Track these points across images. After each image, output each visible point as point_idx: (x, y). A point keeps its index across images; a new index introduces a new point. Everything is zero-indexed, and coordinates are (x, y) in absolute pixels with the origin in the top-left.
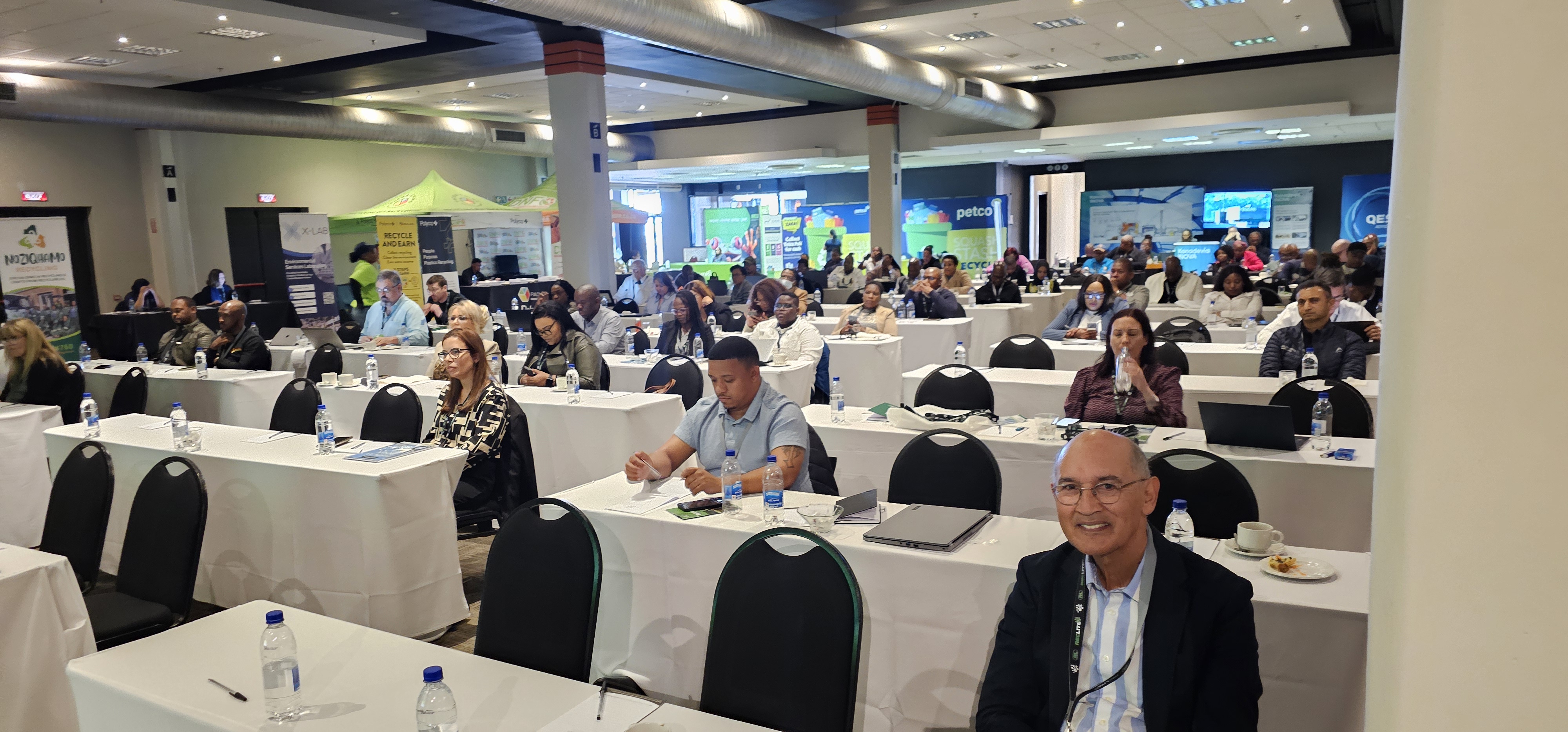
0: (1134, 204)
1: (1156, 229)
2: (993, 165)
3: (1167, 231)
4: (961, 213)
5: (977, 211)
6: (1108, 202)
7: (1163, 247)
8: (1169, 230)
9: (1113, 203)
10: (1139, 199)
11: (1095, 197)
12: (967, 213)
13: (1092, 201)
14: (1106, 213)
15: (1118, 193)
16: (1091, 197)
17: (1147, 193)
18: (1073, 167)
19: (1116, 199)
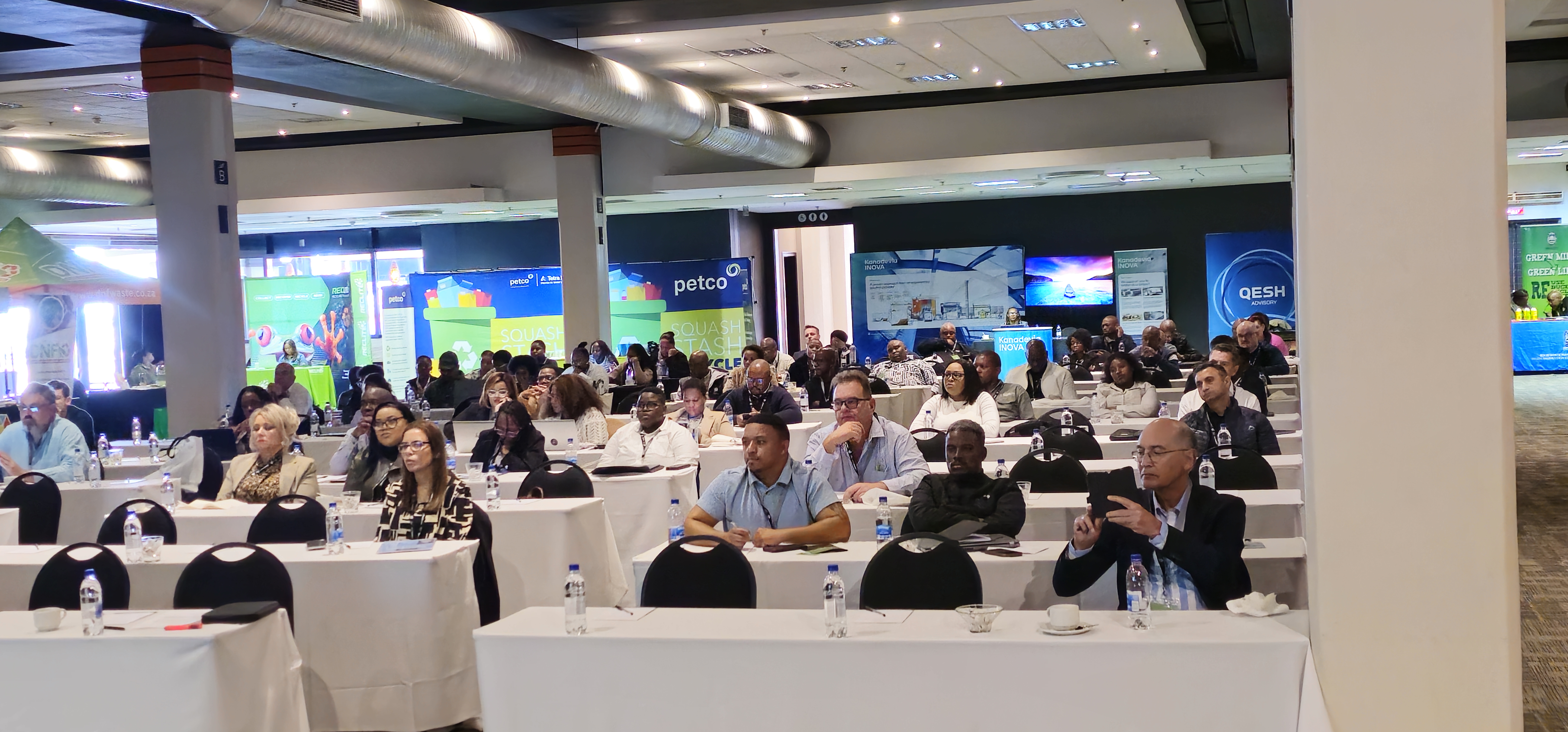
0: (928, 274)
1: (960, 308)
2: (724, 213)
3: (976, 312)
4: (680, 286)
5: (704, 283)
6: (890, 269)
7: (972, 334)
8: (980, 310)
9: (896, 271)
10: (935, 265)
11: (872, 262)
12: (689, 285)
13: (867, 268)
14: (890, 286)
15: (904, 255)
16: (866, 262)
17: (945, 255)
18: (836, 217)
19: (902, 264)
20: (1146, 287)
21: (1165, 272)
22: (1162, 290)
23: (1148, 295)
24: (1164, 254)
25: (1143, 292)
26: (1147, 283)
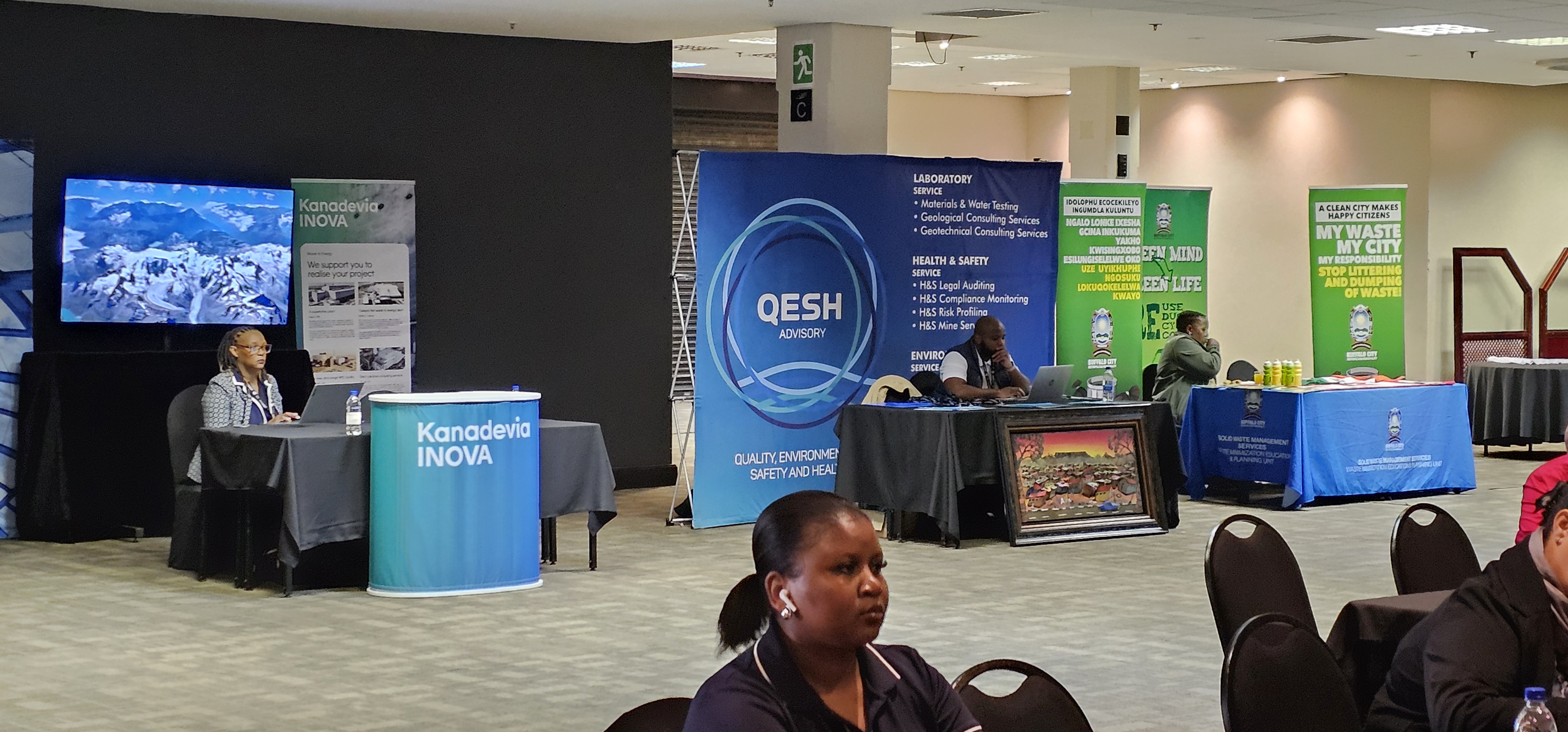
20: (366, 280)
21: (409, 244)
22: (402, 293)
23: (370, 302)
24: (409, 197)
25: (360, 296)
26: (366, 269)
